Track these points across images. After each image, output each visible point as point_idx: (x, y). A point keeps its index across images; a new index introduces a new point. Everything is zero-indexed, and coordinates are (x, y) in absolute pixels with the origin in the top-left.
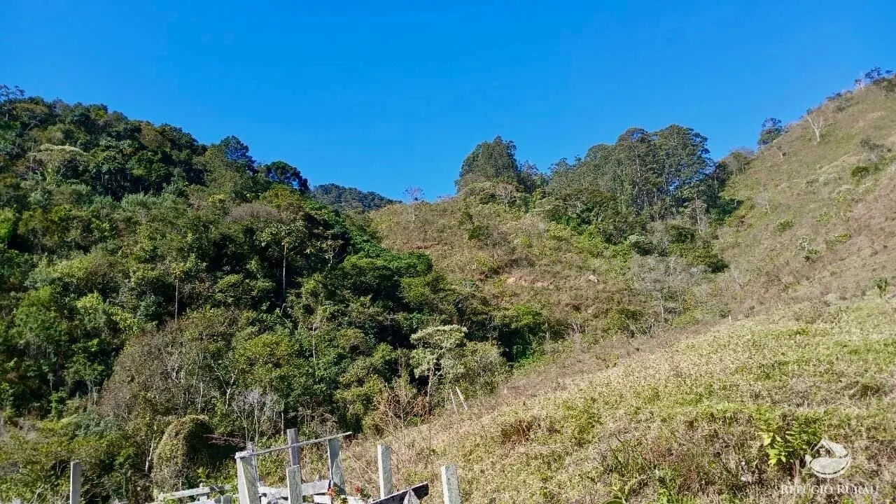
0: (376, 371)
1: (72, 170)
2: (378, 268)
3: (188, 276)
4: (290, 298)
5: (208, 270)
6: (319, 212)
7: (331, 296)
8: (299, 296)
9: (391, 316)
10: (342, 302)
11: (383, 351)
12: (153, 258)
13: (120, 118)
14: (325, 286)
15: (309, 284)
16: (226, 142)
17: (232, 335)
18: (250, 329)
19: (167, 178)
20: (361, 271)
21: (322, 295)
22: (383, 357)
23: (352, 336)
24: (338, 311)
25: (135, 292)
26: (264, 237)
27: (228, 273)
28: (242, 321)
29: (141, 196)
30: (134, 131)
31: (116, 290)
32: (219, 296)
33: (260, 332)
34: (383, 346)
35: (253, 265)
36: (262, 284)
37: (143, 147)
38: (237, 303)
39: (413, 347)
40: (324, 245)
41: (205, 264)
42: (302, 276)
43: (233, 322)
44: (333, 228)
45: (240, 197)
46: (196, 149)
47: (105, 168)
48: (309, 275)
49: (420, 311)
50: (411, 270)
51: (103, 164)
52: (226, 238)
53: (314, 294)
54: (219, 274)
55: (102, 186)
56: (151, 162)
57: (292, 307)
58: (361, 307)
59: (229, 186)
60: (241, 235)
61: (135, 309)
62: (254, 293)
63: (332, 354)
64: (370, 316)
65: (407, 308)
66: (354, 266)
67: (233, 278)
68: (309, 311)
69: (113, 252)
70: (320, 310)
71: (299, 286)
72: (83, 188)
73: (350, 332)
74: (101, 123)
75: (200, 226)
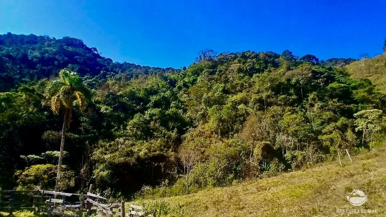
0: (338, 128)
1: (240, 70)
2: (342, 87)
3: (268, 97)
4: (304, 101)
5: (275, 94)
6: (318, 69)
7: (321, 99)
8: (307, 100)
9: (347, 106)
10: (325, 102)
11: (342, 120)
12: (258, 92)
13: (253, 52)
14: (318, 96)
15: (311, 96)
16: (285, 53)
17: (283, 115)
18: (289, 113)
19: (266, 68)
20: (334, 89)
21: (317, 99)
22: (342, 123)
23: (328, 114)
24: (323, 105)
25: (253, 103)
26: (294, 81)
27: (282, 95)
28: (287, 110)
29: (257, 74)
30: (257, 56)
31: (248, 103)
32: (279, 102)
33: (293, 113)
34: (343, 118)
35: (292, 91)
36: (294, 97)
37: (260, 60)
38: (285, 105)
39: (356, 119)
40: (319, 81)
41: (274, 93)
42: (309, 93)
43: (283, 111)
44: (324, 74)
45: (289, 69)
46: (277, 56)
47: (248, 68)
48: (311, 92)
49: (362, 103)
50: (361, 86)
51: (247, 67)
52: (281, 83)
53: (314, 99)
54: (279, 95)
55: (248, 73)
56: (261, 63)
57: (305, 105)
58: (333, 103)
59: (285, 66)
60: (286, 82)
61: (253, 108)
62: (291, 101)
63: (319, 121)
64: (337, 106)
65: (356, 102)
66: (331, 88)
67: (283, 96)
68: (312, 105)
69: (248, 92)
70: (316, 105)
71: (308, 96)
72: (242, 75)
73: (328, 113)
74: (248, 55)
75: (272, 81)
